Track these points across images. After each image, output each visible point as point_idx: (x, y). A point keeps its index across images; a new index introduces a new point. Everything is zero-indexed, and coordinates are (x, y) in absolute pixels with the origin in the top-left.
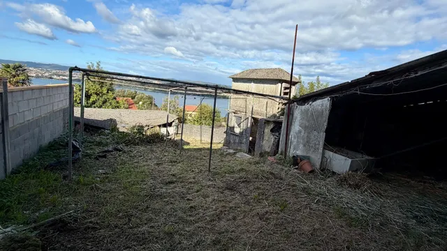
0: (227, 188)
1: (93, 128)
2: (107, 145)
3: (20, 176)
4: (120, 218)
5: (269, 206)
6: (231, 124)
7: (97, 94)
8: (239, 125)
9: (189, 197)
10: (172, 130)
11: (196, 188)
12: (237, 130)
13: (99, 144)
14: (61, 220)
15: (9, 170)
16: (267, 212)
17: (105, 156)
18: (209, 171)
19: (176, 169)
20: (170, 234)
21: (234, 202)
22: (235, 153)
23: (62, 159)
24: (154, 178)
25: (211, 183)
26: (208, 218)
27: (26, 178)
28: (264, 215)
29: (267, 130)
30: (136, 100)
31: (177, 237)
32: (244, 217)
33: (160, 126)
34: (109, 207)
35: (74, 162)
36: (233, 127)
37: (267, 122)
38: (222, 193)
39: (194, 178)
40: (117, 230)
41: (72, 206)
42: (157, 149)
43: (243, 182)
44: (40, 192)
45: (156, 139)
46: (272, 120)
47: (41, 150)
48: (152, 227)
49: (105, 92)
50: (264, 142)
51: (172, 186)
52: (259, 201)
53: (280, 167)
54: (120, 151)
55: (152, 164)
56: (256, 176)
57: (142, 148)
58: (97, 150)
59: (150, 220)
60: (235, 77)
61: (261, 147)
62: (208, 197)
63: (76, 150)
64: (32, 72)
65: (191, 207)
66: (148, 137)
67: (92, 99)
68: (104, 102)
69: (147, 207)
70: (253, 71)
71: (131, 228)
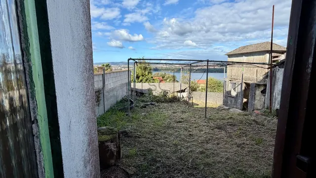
0: (216, 128)
1: (140, 93)
2: (147, 102)
3: (109, 113)
4: (151, 135)
5: (247, 140)
6: (228, 89)
7: (143, 76)
8: (234, 89)
9: (190, 130)
10: (185, 95)
11: (195, 125)
12: (234, 94)
13: (143, 101)
14: (125, 132)
15: (106, 110)
16: (244, 143)
17: (145, 107)
18: (206, 117)
19: (184, 116)
20: (176, 145)
21: (220, 135)
22: (229, 109)
23: (126, 107)
24: (171, 119)
25: (206, 124)
26: (200, 141)
27: (112, 114)
28: (241, 144)
29: (258, 92)
30: (165, 78)
31: (179, 147)
32: (225, 144)
33: (177, 92)
34: (146, 130)
35: (131, 108)
36: (230, 91)
37: (258, 85)
38: (213, 130)
39: (195, 121)
40: (149, 139)
41: (129, 127)
42: (175, 105)
43: (230, 125)
44: (117, 120)
45: (175, 100)
46: (262, 83)
47: (117, 103)
48: (167, 141)
49: (147, 74)
50: (256, 101)
51: (180, 124)
52: (240, 137)
53: (264, 117)
54: (153, 105)
55: (170, 112)
56: (240, 122)
57: (166, 104)
58: (142, 104)
59: (166, 138)
60: (230, 54)
61: (253, 105)
62: (203, 131)
63: (132, 103)
64: (114, 67)
65: (190, 135)
66: (169, 99)
67: (140, 79)
68: (146, 80)
69: (165, 132)
70: (244, 47)
71: (155, 140)
